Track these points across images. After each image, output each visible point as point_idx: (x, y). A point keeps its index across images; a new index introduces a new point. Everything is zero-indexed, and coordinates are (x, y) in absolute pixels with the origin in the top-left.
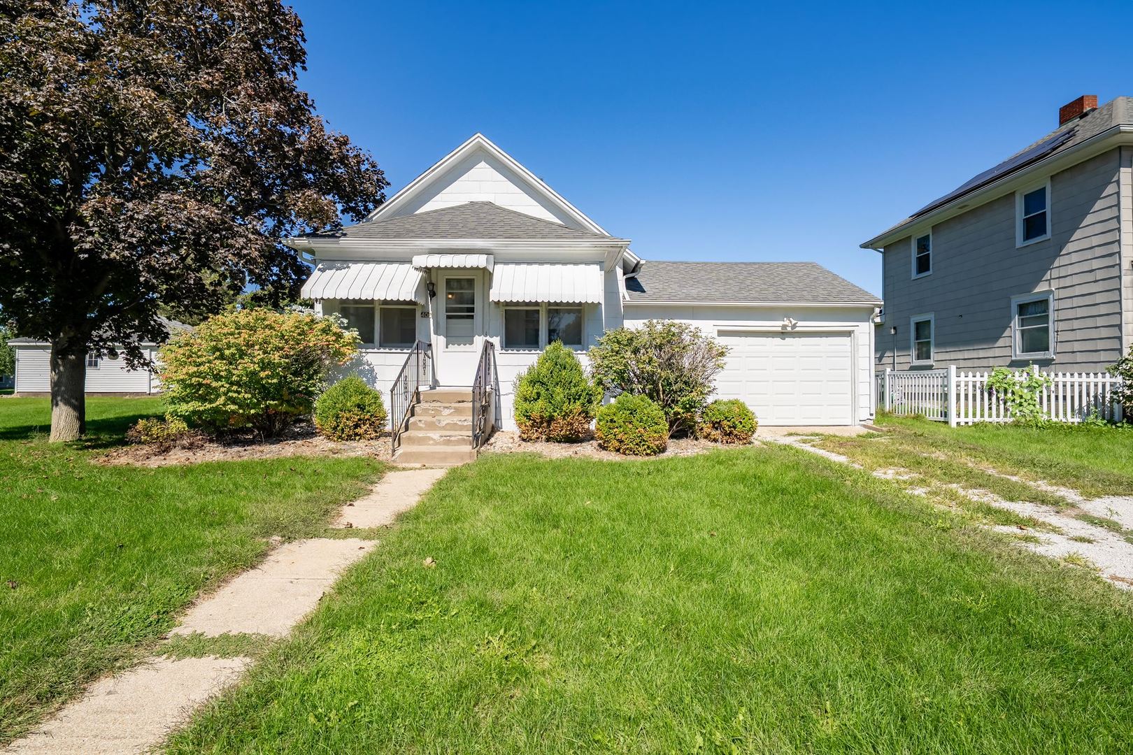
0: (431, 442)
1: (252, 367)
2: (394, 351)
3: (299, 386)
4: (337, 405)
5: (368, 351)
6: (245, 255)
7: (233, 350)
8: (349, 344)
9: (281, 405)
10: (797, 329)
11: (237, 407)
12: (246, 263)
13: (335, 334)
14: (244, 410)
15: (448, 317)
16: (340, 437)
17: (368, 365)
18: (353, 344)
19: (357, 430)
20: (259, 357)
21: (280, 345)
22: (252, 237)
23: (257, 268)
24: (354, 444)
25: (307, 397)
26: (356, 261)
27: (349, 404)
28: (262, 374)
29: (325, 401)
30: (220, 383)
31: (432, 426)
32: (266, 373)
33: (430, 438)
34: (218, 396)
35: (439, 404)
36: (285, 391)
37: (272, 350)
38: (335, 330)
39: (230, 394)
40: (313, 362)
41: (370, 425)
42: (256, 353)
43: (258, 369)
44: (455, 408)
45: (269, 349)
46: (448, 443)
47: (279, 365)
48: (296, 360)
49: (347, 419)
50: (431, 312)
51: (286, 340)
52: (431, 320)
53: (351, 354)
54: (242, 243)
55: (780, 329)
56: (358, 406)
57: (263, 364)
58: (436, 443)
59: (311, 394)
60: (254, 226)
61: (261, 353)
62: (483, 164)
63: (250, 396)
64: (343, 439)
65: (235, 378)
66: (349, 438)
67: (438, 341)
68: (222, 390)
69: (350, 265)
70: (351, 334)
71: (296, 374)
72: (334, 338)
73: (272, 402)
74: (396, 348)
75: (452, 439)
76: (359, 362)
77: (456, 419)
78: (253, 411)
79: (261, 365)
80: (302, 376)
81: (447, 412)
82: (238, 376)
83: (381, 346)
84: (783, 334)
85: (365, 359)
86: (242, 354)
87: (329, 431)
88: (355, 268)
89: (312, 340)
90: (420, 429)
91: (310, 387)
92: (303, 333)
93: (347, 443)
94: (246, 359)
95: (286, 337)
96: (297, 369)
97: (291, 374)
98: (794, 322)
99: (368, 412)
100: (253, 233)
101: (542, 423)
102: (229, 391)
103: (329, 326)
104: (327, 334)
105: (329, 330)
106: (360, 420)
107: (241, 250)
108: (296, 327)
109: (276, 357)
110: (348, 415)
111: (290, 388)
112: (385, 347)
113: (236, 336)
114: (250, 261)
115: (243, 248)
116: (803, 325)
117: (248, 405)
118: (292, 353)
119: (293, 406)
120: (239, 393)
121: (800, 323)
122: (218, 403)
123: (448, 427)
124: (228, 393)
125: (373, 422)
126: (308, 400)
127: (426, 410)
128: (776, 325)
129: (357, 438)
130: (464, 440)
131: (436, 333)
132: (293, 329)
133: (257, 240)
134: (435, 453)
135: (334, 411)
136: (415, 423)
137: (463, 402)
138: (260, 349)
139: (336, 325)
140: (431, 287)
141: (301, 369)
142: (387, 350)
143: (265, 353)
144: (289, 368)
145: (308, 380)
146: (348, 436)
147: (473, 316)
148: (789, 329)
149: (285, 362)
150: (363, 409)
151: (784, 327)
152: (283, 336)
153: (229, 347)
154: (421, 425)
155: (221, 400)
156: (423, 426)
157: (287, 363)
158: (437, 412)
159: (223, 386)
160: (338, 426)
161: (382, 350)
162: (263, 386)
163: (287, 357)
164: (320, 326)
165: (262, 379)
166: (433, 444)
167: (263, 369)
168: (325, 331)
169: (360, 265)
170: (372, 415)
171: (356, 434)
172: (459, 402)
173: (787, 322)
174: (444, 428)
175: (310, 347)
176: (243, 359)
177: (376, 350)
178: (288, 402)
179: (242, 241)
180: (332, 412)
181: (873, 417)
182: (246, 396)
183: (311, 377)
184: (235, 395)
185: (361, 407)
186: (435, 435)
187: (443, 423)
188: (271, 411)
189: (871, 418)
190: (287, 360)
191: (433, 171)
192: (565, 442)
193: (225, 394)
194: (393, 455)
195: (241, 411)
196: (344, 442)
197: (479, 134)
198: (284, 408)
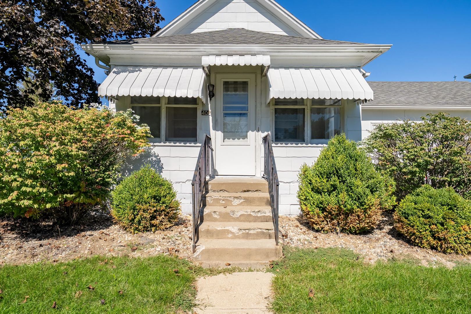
0: (230, 235)
1: (47, 159)
2: (178, 144)
3: (96, 178)
4: (134, 197)
5: (155, 144)
6: (48, 54)
7: (28, 141)
8: (142, 137)
9: (79, 196)
11: (31, 202)
12: (48, 61)
13: (129, 128)
14: (39, 205)
15: (226, 115)
16: (136, 229)
17: (155, 157)
18: (146, 137)
19: (153, 222)
20: (55, 149)
21: (78, 137)
22: (54, 38)
23: (58, 67)
24: (150, 236)
25: (103, 188)
26: (145, 67)
27: (146, 196)
28: (59, 167)
29: (120, 193)
30: (12, 177)
31: (226, 217)
32: (63, 165)
33: (228, 232)
34: (11, 190)
35: (226, 194)
36: (82, 184)
37: (69, 141)
38: (129, 124)
39: (24, 189)
40: (110, 153)
41: (165, 215)
42: (53, 144)
43: (54, 161)
44: (245, 198)
45: (67, 141)
46: (247, 236)
47: (77, 157)
48: (94, 153)
49: (144, 211)
50: (210, 110)
51: (84, 132)
52: (211, 118)
53: (143, 146)
54: (44, 42)
56: (155, 197)
57: (60, 156)
58: (235, 237)
59: (107, 184)
60: (55, 29)
61: (57, 144)
63: (45, 190)
64: (139, 231)
65: (28, 172)
66: (146, 229)
67: (216, 136)
68: (14, 184)
69: (141, 69)
70: (142, 129)
71: (94, 165)
72: (129, 132)
73: (69, 196)
74: (180, 141)
75: (252, 232)
76: (147, 154)
77: (248, 210)
78: (48, 206)
79: (58, 157)
80: (99, 168)
81: (237, 202)
82: (32, 169)
83: (167, 140)
85: (152, 151)
86: (38, 146)
87: (126, 222)
88: (145, 71)
89: (110, 133)
90: (215, 220)
91: (107, 178)
92: (99, 126)
93: (144, 235)
94: (42, 151)
95: (84, 130)
96: (94, 161)
97: (89, 166)
99: (163, 203)
100: (54, 36)
101: (338, 215)
102: (23, 184)
103: (124, 121)
104: (123, 128)
105: (124, 124)
106: (155, 211)
107: (43, 49)
108: (94, 120)
109: (73, 150)
110: (145, 207)
111: (87, 180)
112: (170, 141)
113: (33, 128)
114: (52, 61)
115: (45, 47)
117: (43, 199)
118: (89, 145)
119: (90, 197)
120: (33, 187)
122: (10, 198)
123: (242, 218)
124: (21, 186)
125: (168, 213)
126: (104, 191)
127: (217, 200)
129: (153, 229)
130: (263, 233)
131: (215, 129)
132: (91, 122)
133: (59, 41)
134: (239, 249)
135: (132, 203)
136: (209, 215)
137: (248, 191)
138: (57, 140)
139: (130, 120)
140: (211, 89)
141: (99, 161)
142: (172, 144)
143: (62, 143)
144: (87, 161)
145: (104, 171)
146: (144, 227)
147: (247, 114)
149: (82, 154)
150: (158, 201)
152: (81, 128)
153: (24, 138)
154: (215, 216)
155: (14, 195)
156: (218, 217)
157: (85, 155)
158: (227, 203)
159: (15, 180)
160: (135, 218)
161: (167, 144)
162: (60, 179)
163: (84, 148)
164: (116, 120)
165: (59, 171)
166: (232, 238)
167: (60, 161)
168: (121, 125)
169: (149, 70)
170: (167, 206)
171: (152, 226)
172: (245, 191)
174: (238, 219)
175: (106, 140)
176: (39, 151)
177: (162, 144)
178: (85, 193)
179: (44, 40)
180: (129, 204)
182: (41, 190)
183: (107, 169)
184: (28, 189)
185: (157, 198)
186: (233, 227)
187: (238, 214)
188: (69, 205)
190: (85, 152)
192: (360, 234)
193: (19, 188)
194: (194, 251)
195: (36, 206)
196: (140, 233)
198: (82, 199)
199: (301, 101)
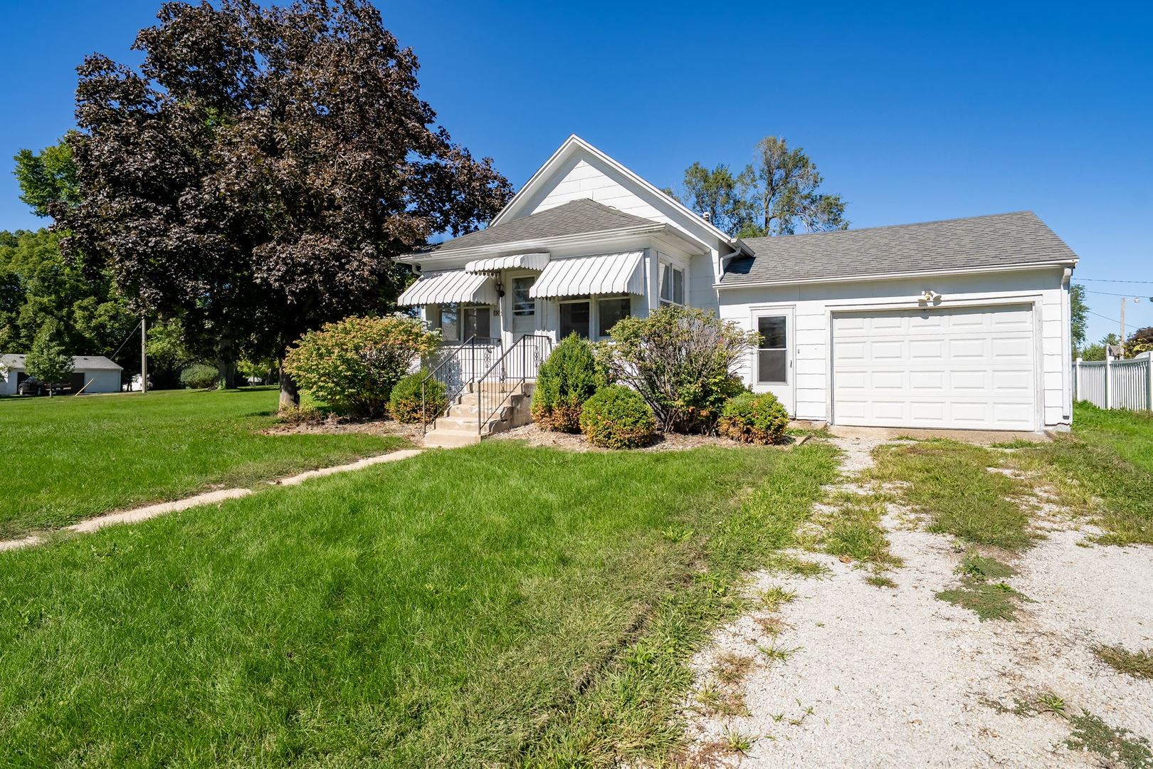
10: (943, 304)
15: (515, 314)
17: (457, 360)
52: (501, 318)
55: (916, 305)
62: (582, 163)
67: (507, 337)
84: (924, 312)
98: (935, 295)
116: (949, 299)
121: (944, 297)
128: (911, 301)
131: (505, 329)
147: (533, 312)
148: (930, 305)
151: (922, 302)
173: (923, 297)
181: (1070, 421)
189: (1066, 421)
191: (536, 177)
197: (573, 136)
199: (588, 296)
